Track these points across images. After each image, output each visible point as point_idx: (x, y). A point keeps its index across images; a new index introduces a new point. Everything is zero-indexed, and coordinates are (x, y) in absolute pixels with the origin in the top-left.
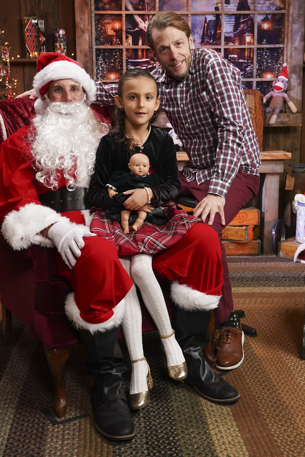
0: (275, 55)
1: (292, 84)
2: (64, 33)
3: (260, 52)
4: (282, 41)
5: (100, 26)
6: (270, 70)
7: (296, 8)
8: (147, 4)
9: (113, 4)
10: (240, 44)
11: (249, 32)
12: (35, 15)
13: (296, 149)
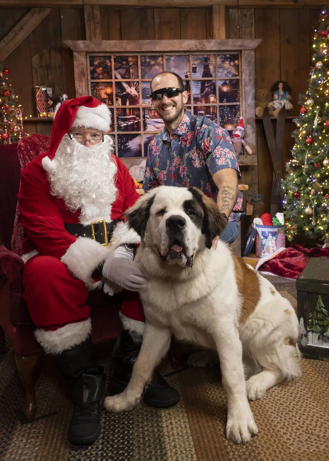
0: (233, 111)
1: (248, 132)
2: (67, 97)
3: (222, 109)
4: (238, 100)
5: (96, 91)
6: (231, 122)
7: (247, 75)
8: (132, 74)
9: (106, 75)
10: (206, 102)
11: (212, 93)
12: (44, 85)
13: (254, 184)
